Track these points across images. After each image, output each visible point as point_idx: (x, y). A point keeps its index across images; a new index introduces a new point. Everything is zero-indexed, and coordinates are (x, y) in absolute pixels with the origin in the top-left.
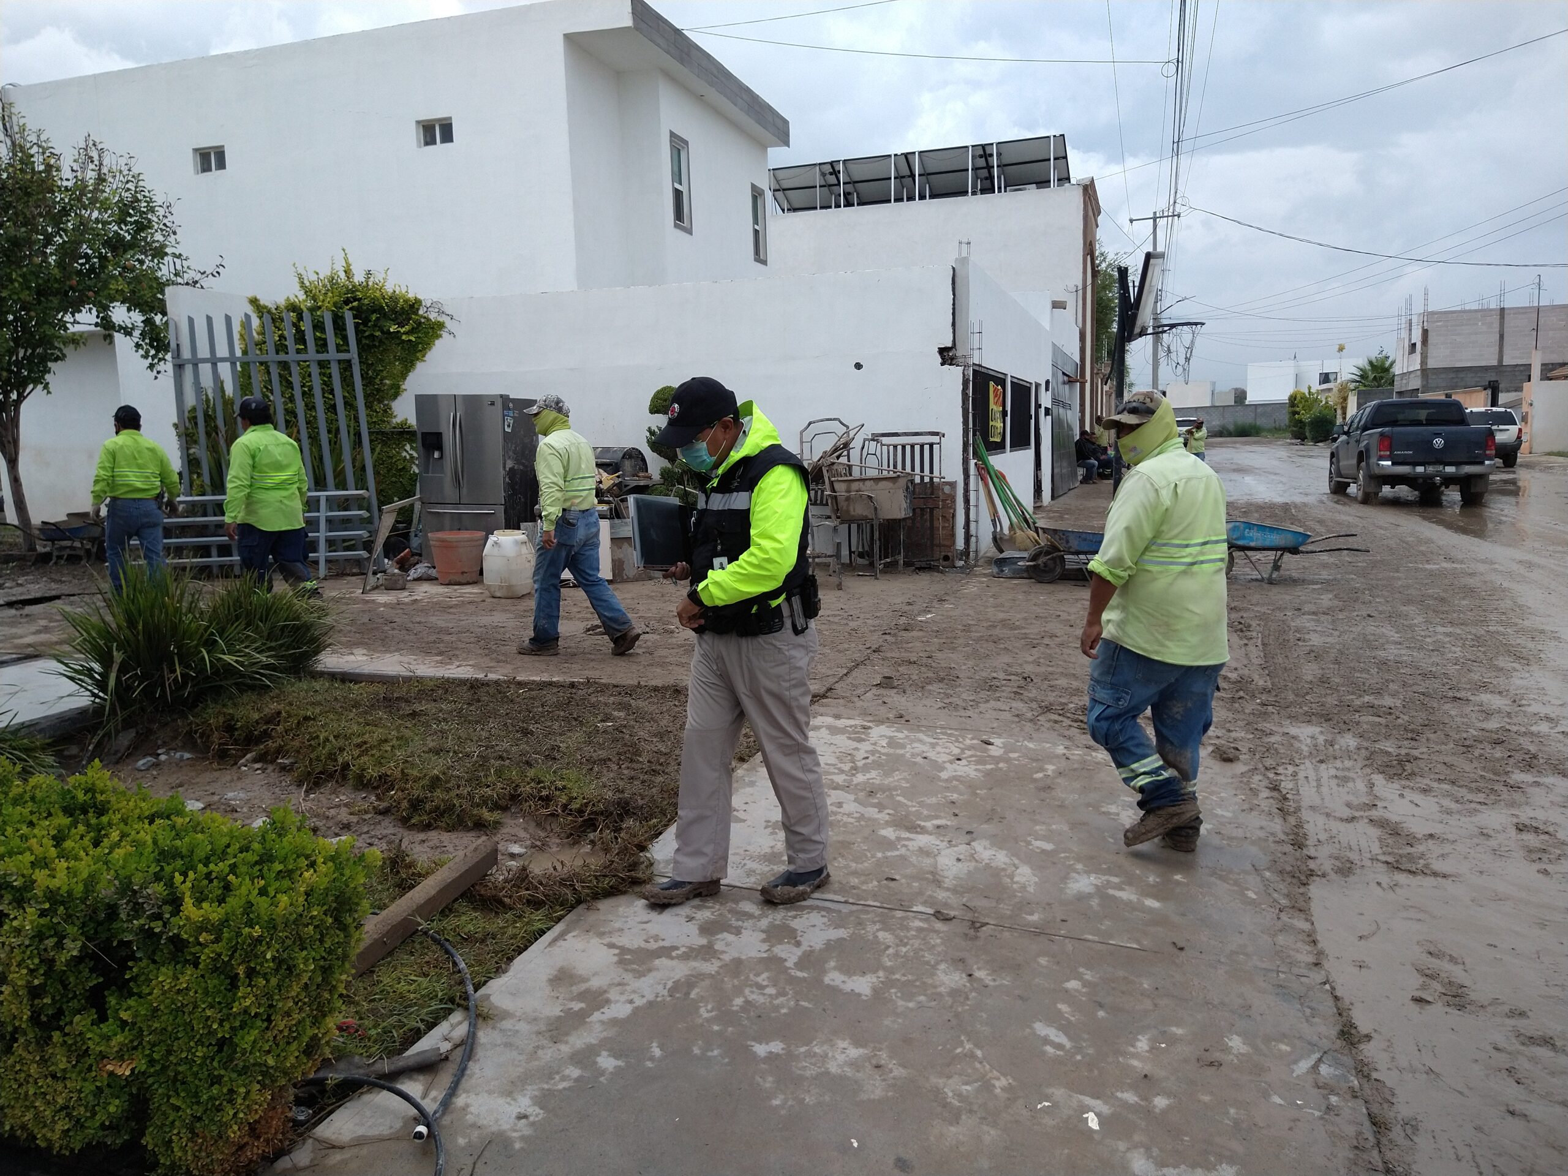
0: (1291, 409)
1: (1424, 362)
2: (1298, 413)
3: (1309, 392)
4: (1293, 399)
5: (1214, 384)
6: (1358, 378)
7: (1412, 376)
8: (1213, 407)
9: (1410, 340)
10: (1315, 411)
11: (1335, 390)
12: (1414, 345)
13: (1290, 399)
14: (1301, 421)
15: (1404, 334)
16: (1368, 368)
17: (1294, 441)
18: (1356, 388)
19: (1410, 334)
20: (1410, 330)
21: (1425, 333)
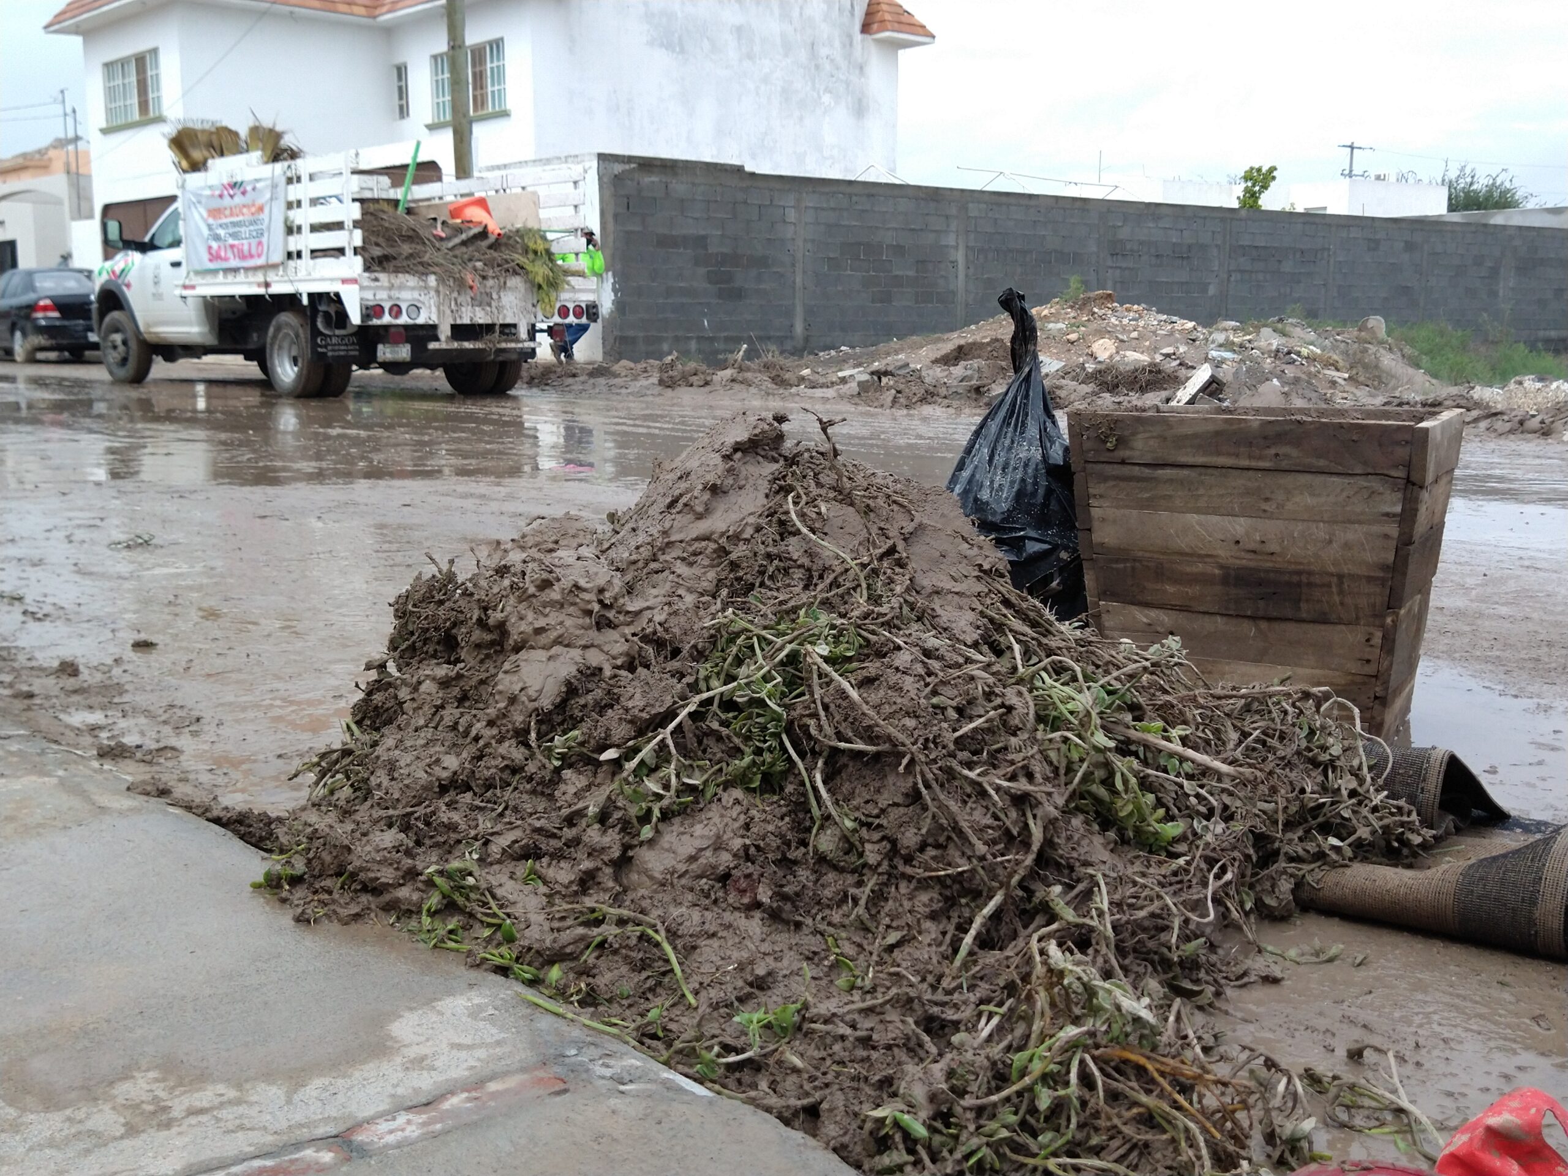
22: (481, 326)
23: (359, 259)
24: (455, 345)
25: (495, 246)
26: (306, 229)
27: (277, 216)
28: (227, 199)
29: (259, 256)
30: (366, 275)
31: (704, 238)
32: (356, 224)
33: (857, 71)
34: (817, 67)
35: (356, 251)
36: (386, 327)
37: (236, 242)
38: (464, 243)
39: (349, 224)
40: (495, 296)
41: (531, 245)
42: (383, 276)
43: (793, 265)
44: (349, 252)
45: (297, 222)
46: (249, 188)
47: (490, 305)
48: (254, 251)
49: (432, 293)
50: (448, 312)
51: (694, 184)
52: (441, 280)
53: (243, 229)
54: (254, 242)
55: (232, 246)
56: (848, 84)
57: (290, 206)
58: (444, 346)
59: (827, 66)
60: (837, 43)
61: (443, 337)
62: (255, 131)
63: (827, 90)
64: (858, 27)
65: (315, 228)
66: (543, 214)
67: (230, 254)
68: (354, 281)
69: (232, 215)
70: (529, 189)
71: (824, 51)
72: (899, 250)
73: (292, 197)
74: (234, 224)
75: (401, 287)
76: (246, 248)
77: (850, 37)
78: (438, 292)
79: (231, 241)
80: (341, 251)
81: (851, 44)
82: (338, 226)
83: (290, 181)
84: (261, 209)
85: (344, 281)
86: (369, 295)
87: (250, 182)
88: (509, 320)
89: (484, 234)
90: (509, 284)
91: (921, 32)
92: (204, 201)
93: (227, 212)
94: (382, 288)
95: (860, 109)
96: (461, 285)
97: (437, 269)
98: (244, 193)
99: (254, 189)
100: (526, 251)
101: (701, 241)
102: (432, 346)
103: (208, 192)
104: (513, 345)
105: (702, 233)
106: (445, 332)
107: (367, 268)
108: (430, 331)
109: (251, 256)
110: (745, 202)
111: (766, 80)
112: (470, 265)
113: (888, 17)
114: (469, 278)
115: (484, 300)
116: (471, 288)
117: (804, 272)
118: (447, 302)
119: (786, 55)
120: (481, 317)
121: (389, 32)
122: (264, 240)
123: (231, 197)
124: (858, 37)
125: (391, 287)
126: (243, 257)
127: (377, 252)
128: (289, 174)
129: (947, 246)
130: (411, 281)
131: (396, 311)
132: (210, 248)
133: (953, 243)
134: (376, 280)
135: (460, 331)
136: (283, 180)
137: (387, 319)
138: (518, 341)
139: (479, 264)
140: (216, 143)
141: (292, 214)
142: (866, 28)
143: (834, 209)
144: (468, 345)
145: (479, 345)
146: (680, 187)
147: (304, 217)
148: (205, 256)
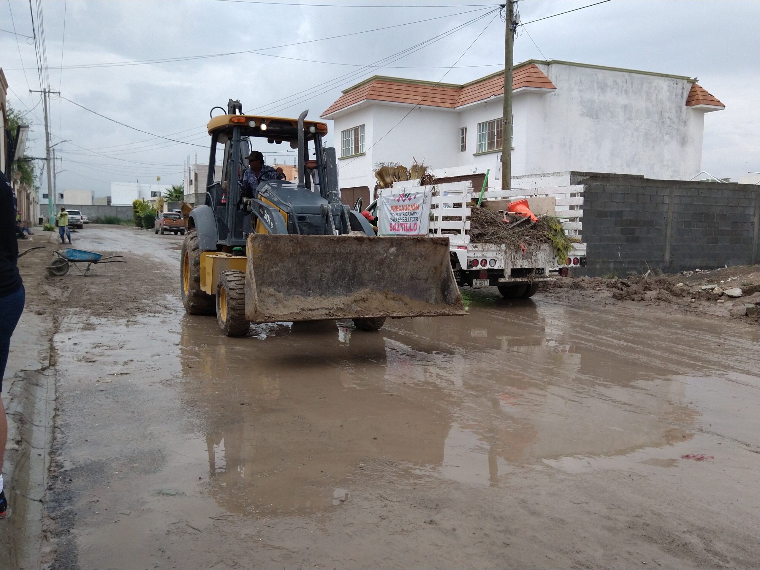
0: (134, 210)
1: (196, 190)
2: (138, 212)
3: (144, 201)
4: (135, 204)
5: (93, 192)
6: (168, 196)
7: (191, 196)
8: (93, 206)
9: (190, 178)
10: (147, 212)
11: (157, 201)
12: (192, 180)
13: (133, 204)
14: (139, 217)
15: (188, 175)
16: (173, 190)
17: (137, 228)
18: (167, 201)
19: (190, 175)
20: (190, 173)
21: (196, 175)
22: (526, 269)
23: (468, 237)
24: (513, 280)
25: (534, 227)
26: (440, 219)
27: (426, 211)
28: (401, 201)
29: (415, 230)
30: (471, 244)
31: (622, 212)
32: (468, 218)
33: (683, 124)
34: (663, 122)
35: (466, 232)
36: (478, 271)
37: (404, 223)
38: (518, 225)
39: (464, 218)
40: (534, 254)
41: (554, 227)
42: (479, 245)
43: (667, 225)
44: (463, 232)
45: (436, 215)
46: (412, 197)
47: (531, 259)
48: (412, 227)
49: (503, 253)
50: (510, 263)
51: (618, 186)
52: (508, 247)
53: (408, 217)
54: (413, 223)
55: (402, 224)
56: (678, 130)
57: (433, 206)
58: (507, 280)
59: (668, 122)
60: (674, 111)
61: (506, 276)
62: (415, 167)
63: (668, 133)
64: (684, 103)
65: (445, 219)
66: (557, 209)
67: (400, 228)
68: (465, 248)
69: (403, 209)
70: (549, 196)
71: (667, 115)
72: (723, 217)
73: (434, 203)
74: (403, 214)
75: (488, 251)
76: (408, 226)
77: (680, 108)
78: (506, 252)
79: (401, 222)
80: (458, 231)
81: (681, 111)
82: (459, 219)
83: (433, 194)
84: (418, 207)
85: (459, 247)
86: (471, 255)
87: (413, 194)
88: (540, 266)
89: (529, 220)
90: (541, 248)
91: (718, 105)
92: (390, 202)
93: (401, 208)
94: (478, 251)
95: (684, 142)
96: (518, 249)
97: (506, 241)
98: (410, 199)
99: (415, 198)
100: (550, 229)
101: (619, 214)
102: (502, 280)
103: (392, 198)
104: (542, 280)
105: (620, 209)
106: (508, 273)
107: (472, 241)
108: (500, 273)
109: (411, 230)
110: (643, 194)
111: (637, 130)
112: (523, 238)
113: (701, 97)
114: (522, 245)
115: (528, 256)
116: (523, 250)
117: (672, 229)
118: (510, 258)
119: (648, 118)
120: (526, 265)
121: (460, 114)
122: (418, 222)
123: (404, 201)
124: (684, 107)
125: (483, 251)
126: (407, 230)
127: (476, 232)
128: (433, 191)
129: (749, 215)
130: (493, 247)
131: (484, 263)
132: (391, 224)
133: (752, 213)
134: (476, 247)
135: (515, 272)
136: (431, 194)
137: (479, 267)
138: (544, 277)
139: (527, 238)
140: (397, 174)
141: (433, 211)
142: (688, 103)
143: (690, 196)
144: (519, 280)
145: (525, 280)
146: (610, 187)
147: (439, 213)
148: (389, 228)
